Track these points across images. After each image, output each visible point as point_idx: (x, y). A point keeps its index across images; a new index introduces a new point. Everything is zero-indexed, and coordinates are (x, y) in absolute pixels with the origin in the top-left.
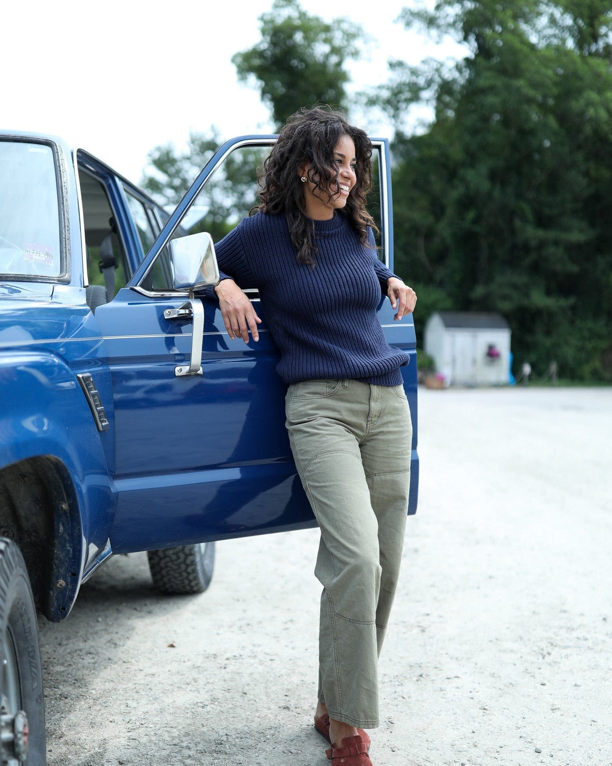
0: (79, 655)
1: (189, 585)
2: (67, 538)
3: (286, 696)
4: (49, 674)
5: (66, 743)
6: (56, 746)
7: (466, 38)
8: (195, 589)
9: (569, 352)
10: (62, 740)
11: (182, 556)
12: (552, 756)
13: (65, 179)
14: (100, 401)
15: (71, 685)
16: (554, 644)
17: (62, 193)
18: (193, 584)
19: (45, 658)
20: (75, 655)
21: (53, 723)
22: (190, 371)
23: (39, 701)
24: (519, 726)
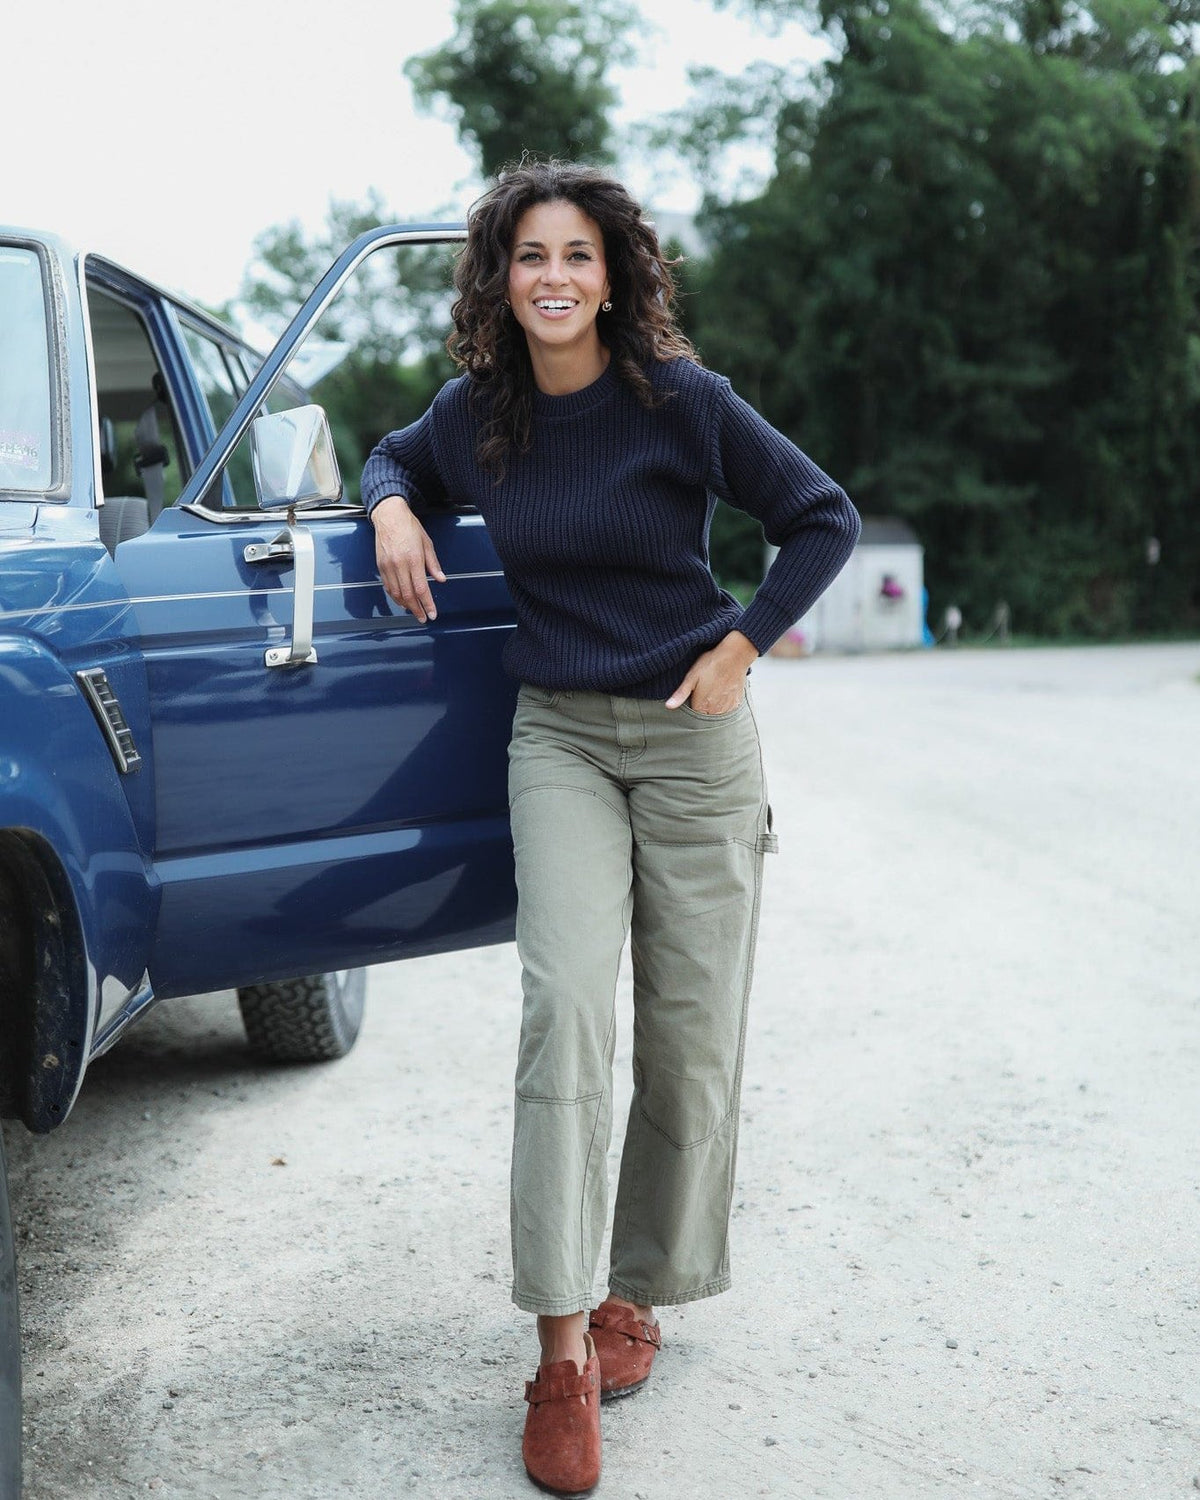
0: (105, 1185)
1: (316, 1044)
2: (60, 977)
3: (489, 1253)
4: (47, 1224)
5: (73, 1359)
6: (53, 1365)
7: (824, 26)
8: (328, 1051)
9: (1029, 586)
10: (65, 1352)
11: (301, 991)
12: (977, 1354)
13: (62, 311)
14: (122, 719)
15: (86, 1244)
16: (989, 1138)
17: (57, 336)
18: (323, 1042)
19: (40, 1193)
20: (97, 1186)
21: (48, 1319)
22: (292, 657)
23: (7, 1285)
24: (918, 1298)
